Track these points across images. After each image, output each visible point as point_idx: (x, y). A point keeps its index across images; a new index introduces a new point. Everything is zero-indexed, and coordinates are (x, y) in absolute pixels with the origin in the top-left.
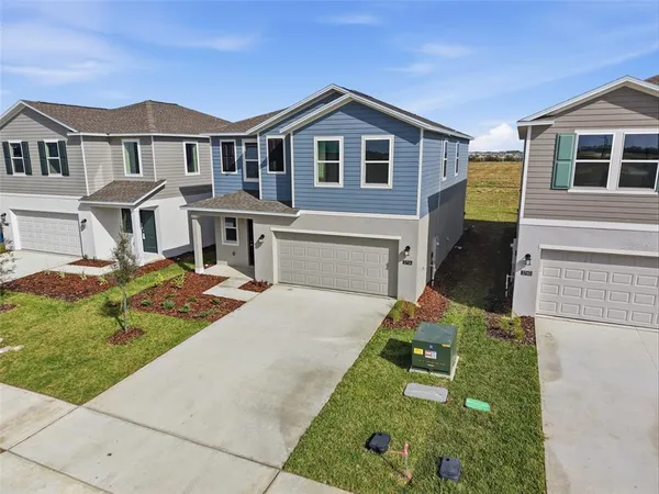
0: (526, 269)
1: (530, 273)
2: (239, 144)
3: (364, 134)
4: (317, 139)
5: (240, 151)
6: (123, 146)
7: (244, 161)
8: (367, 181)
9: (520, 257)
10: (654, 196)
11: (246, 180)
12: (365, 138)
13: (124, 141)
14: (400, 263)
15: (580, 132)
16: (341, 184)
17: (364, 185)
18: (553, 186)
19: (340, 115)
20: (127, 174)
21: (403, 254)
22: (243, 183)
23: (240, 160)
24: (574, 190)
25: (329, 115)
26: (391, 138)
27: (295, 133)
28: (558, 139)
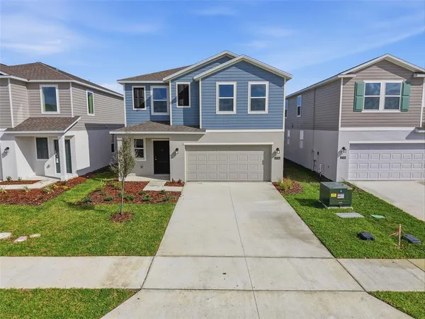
0: (343, 155)
1: (345, 158)
2: (148, 89)
3: (250, 81)
4: (218, 84)
5: (149, 94)
6: (41, 90)
7: (152, 100)
8: (252, 109)
9: (340, 149)
10: (399, 113)
11: (153, 113)
12: (251, 83)
13: (41, 86)
14: (273, 159)
15: (366, 82)
16: (235, 112)
17: (250, 112)
18: (355, 109)
19: (234, 69)
20: (44, 112)
21: (275, 153)
22: (151, 116)
23: (149, 100)
24: (364, 111)
25: (227, 68)
26: (267, 83)
27: (202, 79)
28: (356, 85)
